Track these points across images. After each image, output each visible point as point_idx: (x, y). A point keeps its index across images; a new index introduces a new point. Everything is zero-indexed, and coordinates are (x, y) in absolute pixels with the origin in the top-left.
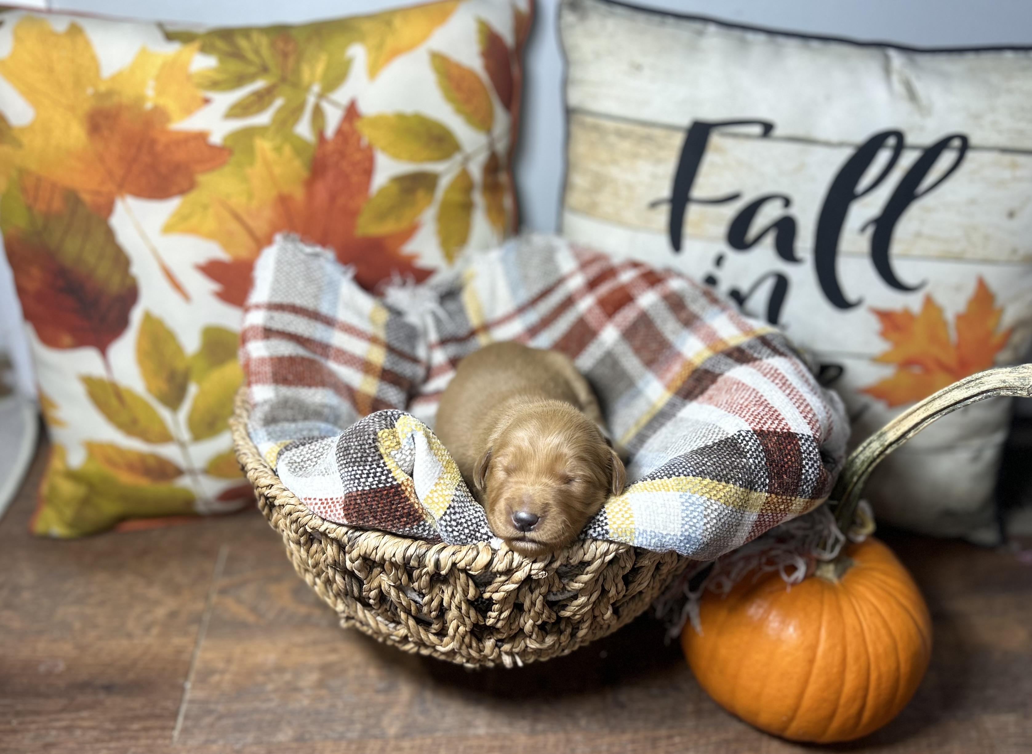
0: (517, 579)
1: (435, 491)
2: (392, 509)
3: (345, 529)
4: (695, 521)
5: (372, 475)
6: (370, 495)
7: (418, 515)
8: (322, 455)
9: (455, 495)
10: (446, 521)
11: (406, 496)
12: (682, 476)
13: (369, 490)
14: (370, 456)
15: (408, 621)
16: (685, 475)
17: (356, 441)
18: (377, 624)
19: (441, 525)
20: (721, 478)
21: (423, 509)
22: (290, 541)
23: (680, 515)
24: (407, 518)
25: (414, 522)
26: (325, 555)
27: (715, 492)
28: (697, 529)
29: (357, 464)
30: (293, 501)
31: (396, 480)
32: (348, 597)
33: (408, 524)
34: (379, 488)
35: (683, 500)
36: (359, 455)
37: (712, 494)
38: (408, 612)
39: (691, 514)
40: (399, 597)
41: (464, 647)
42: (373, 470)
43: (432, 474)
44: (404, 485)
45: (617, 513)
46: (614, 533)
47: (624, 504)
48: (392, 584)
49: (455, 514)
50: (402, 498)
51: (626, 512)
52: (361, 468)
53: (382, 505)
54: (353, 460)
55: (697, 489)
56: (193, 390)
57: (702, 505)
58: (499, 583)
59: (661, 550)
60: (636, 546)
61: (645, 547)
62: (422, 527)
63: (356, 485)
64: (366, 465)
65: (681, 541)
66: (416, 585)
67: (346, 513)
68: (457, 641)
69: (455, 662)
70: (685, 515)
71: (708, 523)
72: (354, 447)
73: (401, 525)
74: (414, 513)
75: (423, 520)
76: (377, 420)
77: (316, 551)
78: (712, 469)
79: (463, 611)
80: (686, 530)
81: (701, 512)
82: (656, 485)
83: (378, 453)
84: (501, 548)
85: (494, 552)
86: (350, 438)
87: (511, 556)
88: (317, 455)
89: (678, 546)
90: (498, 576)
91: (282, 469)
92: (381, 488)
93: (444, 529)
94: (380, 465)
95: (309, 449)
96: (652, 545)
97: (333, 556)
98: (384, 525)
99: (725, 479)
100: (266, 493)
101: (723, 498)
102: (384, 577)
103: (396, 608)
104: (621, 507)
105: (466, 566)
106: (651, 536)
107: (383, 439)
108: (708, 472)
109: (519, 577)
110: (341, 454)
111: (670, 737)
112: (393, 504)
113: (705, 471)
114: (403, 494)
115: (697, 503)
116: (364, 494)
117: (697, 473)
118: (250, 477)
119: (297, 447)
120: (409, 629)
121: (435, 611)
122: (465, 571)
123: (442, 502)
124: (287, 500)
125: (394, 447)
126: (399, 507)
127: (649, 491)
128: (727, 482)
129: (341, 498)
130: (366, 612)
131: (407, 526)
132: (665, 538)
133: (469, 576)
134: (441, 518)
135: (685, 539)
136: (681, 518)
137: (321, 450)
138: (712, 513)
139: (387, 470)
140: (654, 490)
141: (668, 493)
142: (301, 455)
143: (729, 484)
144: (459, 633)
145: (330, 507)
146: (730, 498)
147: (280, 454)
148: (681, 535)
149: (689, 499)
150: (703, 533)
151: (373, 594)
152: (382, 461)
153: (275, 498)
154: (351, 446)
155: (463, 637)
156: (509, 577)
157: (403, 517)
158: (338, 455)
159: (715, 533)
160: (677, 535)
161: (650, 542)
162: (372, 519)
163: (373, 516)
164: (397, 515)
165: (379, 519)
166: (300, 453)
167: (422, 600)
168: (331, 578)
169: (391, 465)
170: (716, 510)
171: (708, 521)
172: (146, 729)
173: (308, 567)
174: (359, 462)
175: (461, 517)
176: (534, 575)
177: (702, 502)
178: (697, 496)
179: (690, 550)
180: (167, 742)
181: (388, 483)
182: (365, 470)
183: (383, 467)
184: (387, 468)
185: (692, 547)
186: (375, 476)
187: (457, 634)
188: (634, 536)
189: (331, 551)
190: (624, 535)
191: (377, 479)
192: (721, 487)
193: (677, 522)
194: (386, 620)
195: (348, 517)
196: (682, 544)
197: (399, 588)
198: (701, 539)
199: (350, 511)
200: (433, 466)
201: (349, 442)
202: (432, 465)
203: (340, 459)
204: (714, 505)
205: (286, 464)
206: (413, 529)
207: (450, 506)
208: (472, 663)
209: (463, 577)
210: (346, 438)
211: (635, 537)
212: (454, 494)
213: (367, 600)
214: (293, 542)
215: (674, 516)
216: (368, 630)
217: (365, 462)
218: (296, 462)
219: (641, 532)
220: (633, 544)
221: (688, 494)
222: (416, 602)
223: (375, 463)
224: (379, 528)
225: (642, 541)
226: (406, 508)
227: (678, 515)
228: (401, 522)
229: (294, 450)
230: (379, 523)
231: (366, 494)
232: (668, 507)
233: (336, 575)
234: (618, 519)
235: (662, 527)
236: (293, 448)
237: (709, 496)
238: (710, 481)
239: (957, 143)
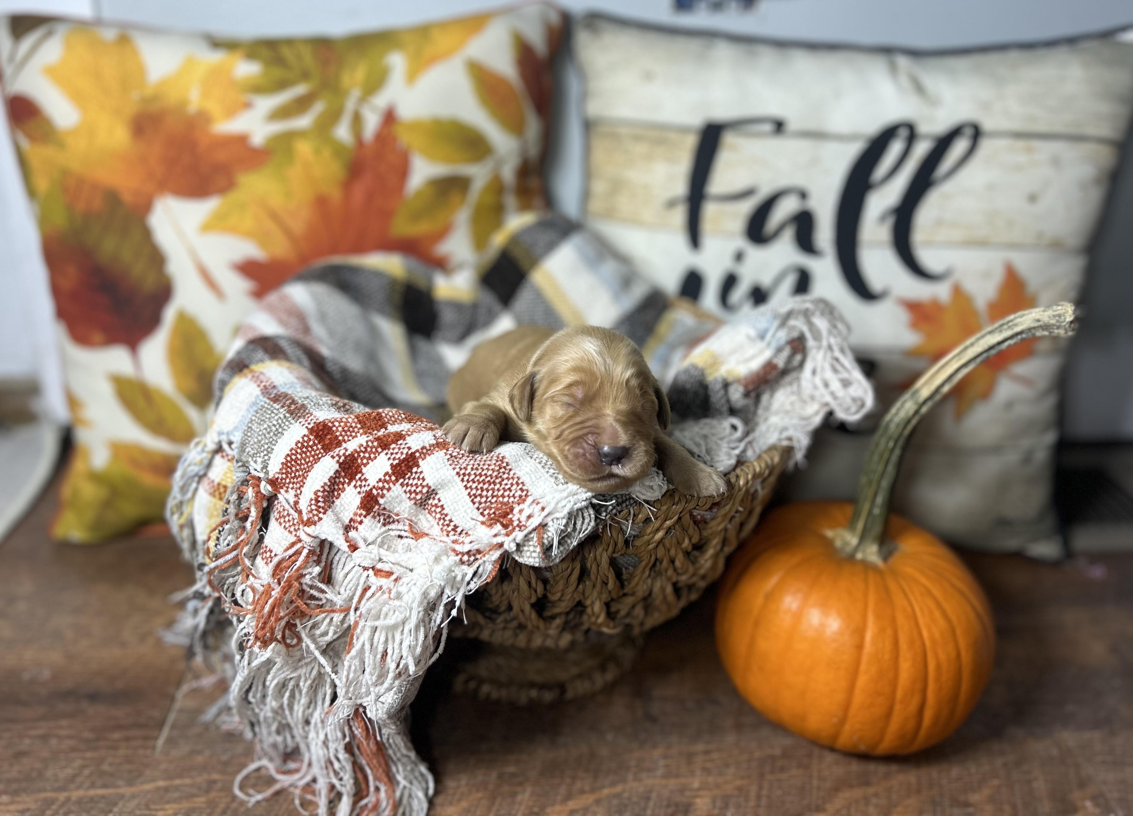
111: (707, 752)
172: (127, 739)
180: (149, 752)
239: (969, 132)
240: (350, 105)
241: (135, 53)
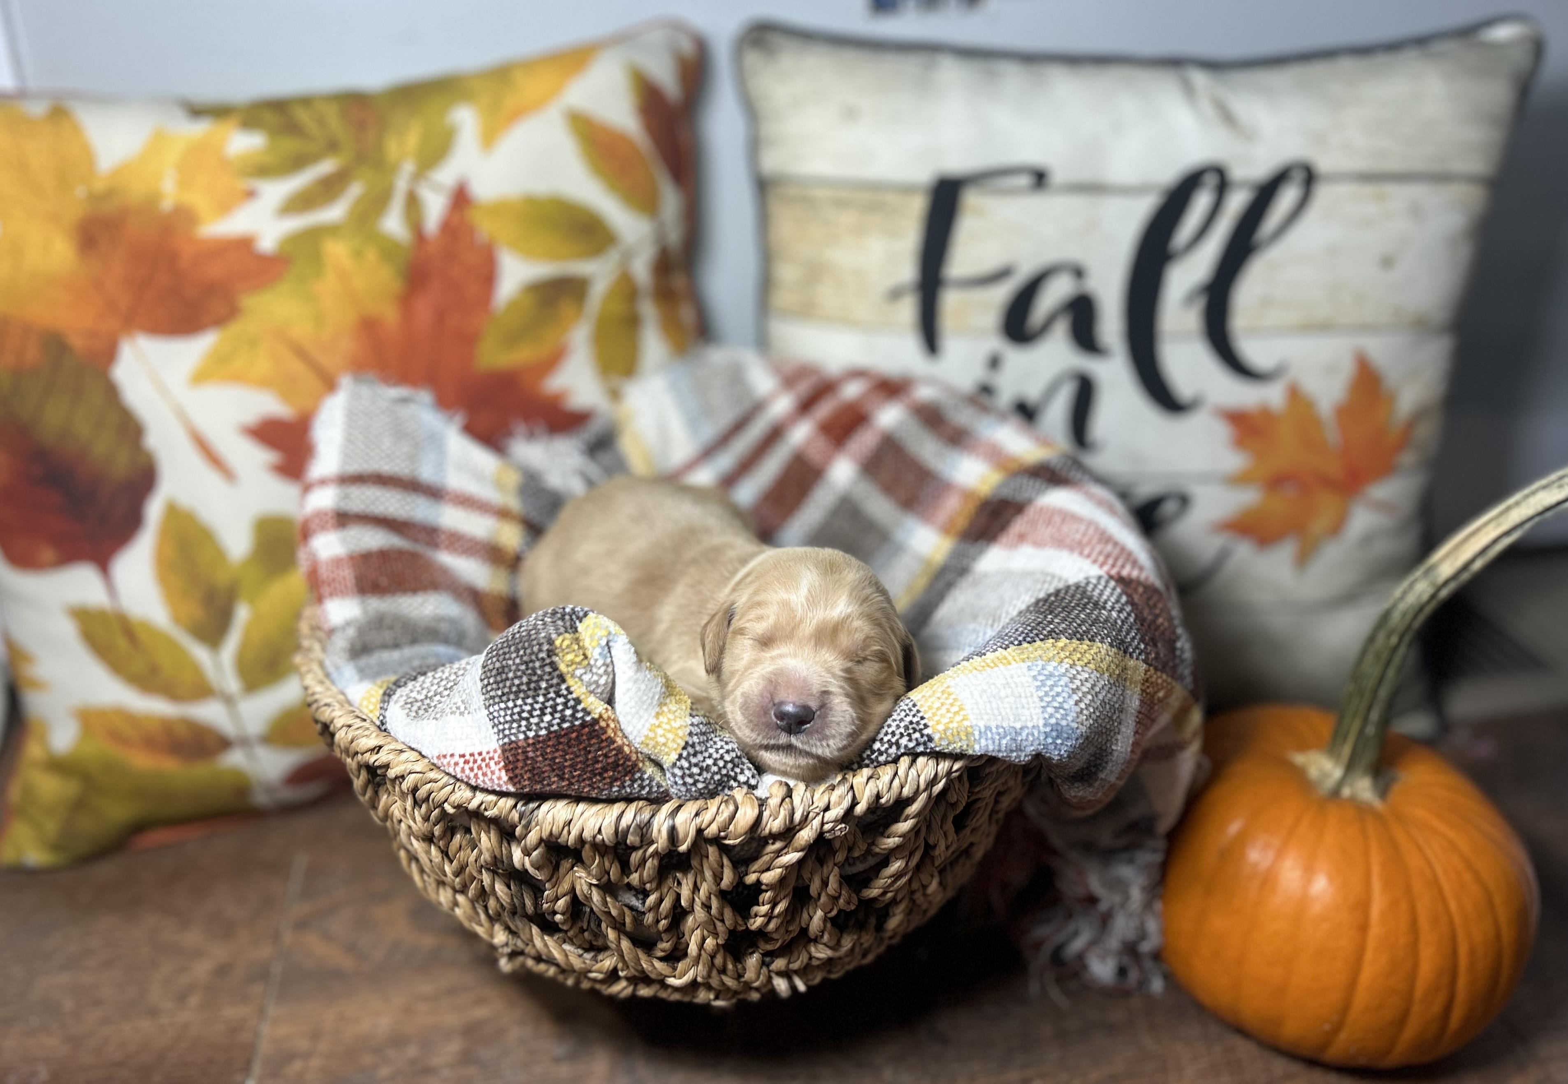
0: (803, 843)
1: (659, 726)
2: (588, 759)
3: (511, 802)
4: (1060, 699)
5: (549, 710)
6: (550, 743)
7: (630, 763)
8: (455, 684)
9: (692, 725)
10: (681, 768)
11: (609, 737)
12: (1025, 645)
13: (547, 735)
14: (543, 680)
15: (620, 943)
16: (1029, 642)
17: (517, 657)
18: (567, 956)
19: (674, 775)
20: (1082, 635)
21: (637, 753)
22: (412, 838)
23: (1035, 695)
24: (614, 771)
25: (625, 775)
26: (476, 851)
27: (1079, 655)
28: (1068, 712)
29: (522, 695)
30: (418, 767)
31: (589, 713)
32: (516, 917)
33: (616, 780)
34: (563, 729)
35: (1034, 673)
36: (525, 679)
37: (1075, 658)
38: (619, 926)
39: (1051, 690)
40: (605, 903)
41: (714, 973)
42: (551, 703)
43: (650, 701)
44: (604, 720)
45: (938, 709)
46: (941, 739)
47: (946, 695)
48: (594, 882)
49: (695, 755)
50: (602, 741)
51: (952, 705)
52: (530, 701)
53: (572, 756)
54: (514, 689)
55: (1052, 655)
56: (243, 614)
57: (1064, 675)
58: (772, 855)
59: (1018, 757)
60: (979, 754)
61: (994, 754)
62: (639, 782)
63: (523, 729)
64: (538, 696)
65: (1047, 735)
66: (634, 878)
67: (512, 775)
68: (704, 965)
69: (696, 1001)
70: (1043, 694)
71: (1081, 700)
72: (513, 668)
73: (605, 784)
74: (624, 762)
75: (640, 770)
76: (549, 620)
77: (460, 847)
78: (1064, 625)
79: (714, 911)
80: (1051, 716)
81: (1066, 686)
82: (988, 661)
83: (557, 673)
84: (771, 794)
85: (762, 803)
86: (505, 653)
87: (790, 805)
88: (449, 686)
89: (1044, 745)
90: (770, 842)
91: (396, 716)
92: (567, 728)
93: (680, 782)
94: (561, 693)
95: (434, 678)
96: (1003, 749)
97: (491, 850)
98: (576, 787)
99: (1087, 636)
100: (372, 760)
101: (1092, 661)
102: (580, 872)
103: (600, 921)
104: (942, 701)
105: (720, 832)
106: (999, 734)
107: (563, 650)
108: (1060, 631)
109: (806, 837)
110: (491, 681)
112: (590, 752)
113: (1056, 630)
114: (603, 734)
115: (1057, 674)
116: (539, 742)
117: (1045, 636)
118: (340, 739)
119: (415, 679)
120: (622, 956)
121: (665, 919)
122: (717, 841)
123: (674, 740)
124: (408, 767)
125: (580, 663)
126: (600, 756)
127: (979, 670)
128: (1092, 640)
129: (495, 751)
130: (546, 938)
131: (615, 784)
132: (1020, 734)
133: (725, 850)
134: (674, 765)
135: (1052, 730)
136: (1037, 699)
137: (453, 677)
138: (1082, 685)
139: (574, 699)
140: (987, 668)
141: (1009, 667)
142: (423, 689)
143: (1095, 643)
144: (705, 951)
145: (480, 768)
146: (1102, 661)
147: (388, 695)
148: (1045, 725)
149: (1043, 669)
150: (1078, 717)
151: (561, 903)
152: (563, 687)
153: (387, 766)
154: (508, 666)
155: (713, 957)
156: (788, 841)
157: (606, 771)
158: (486, 682)
159: (1094, 716)
160: (1038, 726)
161: (1000, 745)
162: (556, 779)
163: (557, 775)
164: (597, 769)
165: (568, 779)
166: (421, 686)
167: (644, 903)
168: (487, 888)
169: (578, 690)
170: (1086, 680)
171: (1080, 698)
173: (444, 878)
174: (524, 691)
175: (705, 758)
176: (827, 832)
177: (1063, 671)
178: (1054, 664)
179: (1064, 749)
181: (577, 719)
182: (537, 702)
183: (567, 695)
184: (574, 696)
185: (1066, 743)
186: (555, 711)
187: (703, 952)
188: (973, 739)
189: (487, 841)
190: (958, 740)
191: (557, 715)
192: (1085, 647)
193: (1034, 705)
194: (579, 947)
195: (516, 780)
196: (1050, 740)
197: (608, 888)
198: (1077, 728)
199: (517, 771)
200: (649, 687)
201: (504, 659)
202: (647, 685)
203: (489, 688)
204: (1082, 673)
205: (402, 706)
206: (624, 787)
207: (687, 743)
208: (723, 1000)
209: (712, 852)
210: (501, 654)
211: (975, 739)
212: (690, 723)
213: (549, 918)
214: (417, 838)
215: (1026, 697)
216: (547, 970)
217: (535, 690)
218: (416, 701)
219: (983, 730)
220: (974, 751)
221: (1040, 663)
222: (631, 908)
223: (552, 690)
224: (569, 792)
225: (987, 745)
226: (610, 755)
227: (1032, 696)
228: (605, 778)
229: (410, 685)
230: (568, 785)
231: (544, 741)
232: (1013, 686)
233: (496, 882)
234: (942, 716)
235: (1012, 717)
236: (408, 681)
237: (1071, 662)
238: (1068, 641)
239: (1298, 176)
240: (401, 185)
241: (77, 130)
